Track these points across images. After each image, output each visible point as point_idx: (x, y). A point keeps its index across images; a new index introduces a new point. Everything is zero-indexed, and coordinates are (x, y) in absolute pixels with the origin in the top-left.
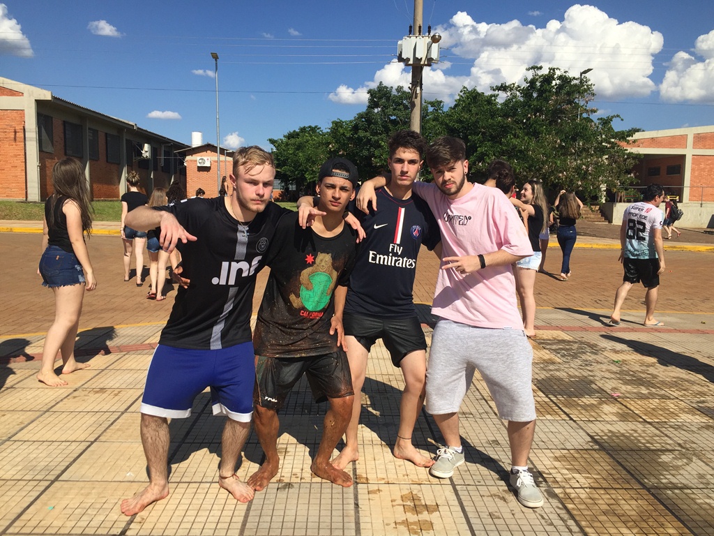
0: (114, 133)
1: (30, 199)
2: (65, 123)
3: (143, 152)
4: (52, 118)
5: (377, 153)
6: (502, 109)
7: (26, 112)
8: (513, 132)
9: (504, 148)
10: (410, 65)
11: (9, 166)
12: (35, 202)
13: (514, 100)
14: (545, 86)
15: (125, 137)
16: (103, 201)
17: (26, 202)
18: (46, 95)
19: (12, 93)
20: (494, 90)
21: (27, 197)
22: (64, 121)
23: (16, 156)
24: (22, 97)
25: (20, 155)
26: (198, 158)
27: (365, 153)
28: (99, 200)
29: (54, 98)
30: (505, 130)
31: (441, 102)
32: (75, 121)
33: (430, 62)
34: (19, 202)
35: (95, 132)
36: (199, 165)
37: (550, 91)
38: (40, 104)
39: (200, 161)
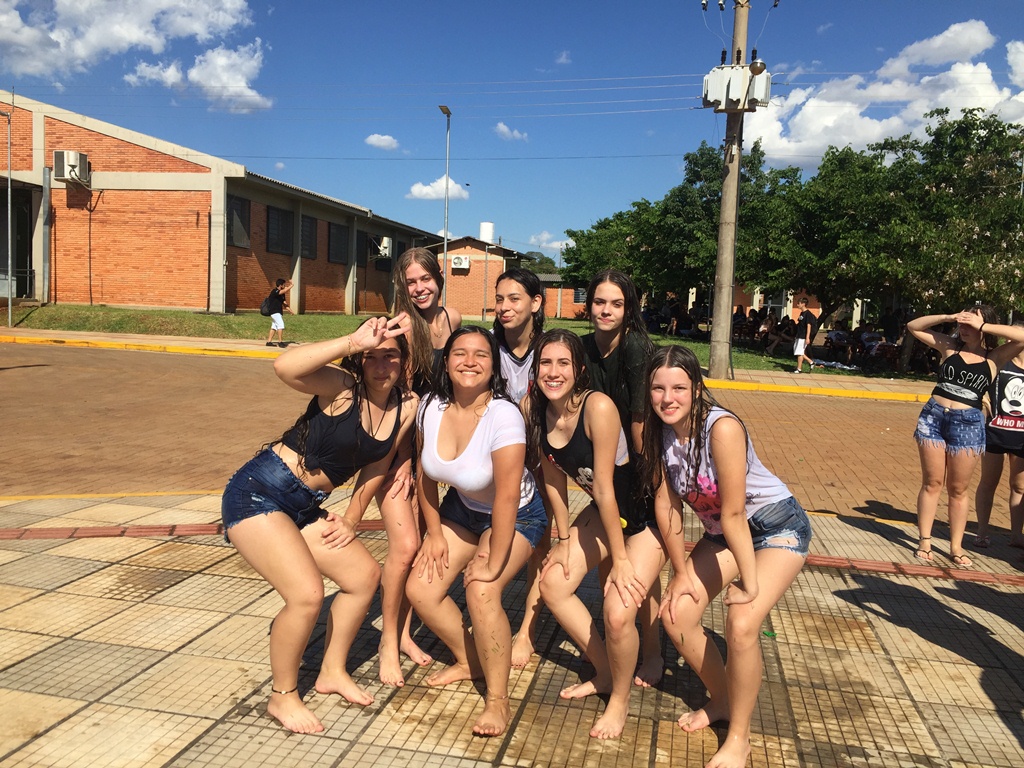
0: (342, 222)
1: (212, 309)
2: (269, 209)
3: (381, 248)
4: (250, 201)
5: (692, 249)
6: (885, 178)
7: (213, 193)
8: (902, 215)
9: (883, 240)
10: (721, 111)
11: (190, 265)
12: (218, 313)
13: (908, 163)
14: (957, 140)
15: (356, 227)
16: (319, 313)
17: (207, 312)
18: (238, 171)
19: (198, 168)
20: (873, 149)
21: (208, 306)
22: (268, 207)
23: (198, 252)
24: (209, 174)
25: (202, 251)
26: (453, 257)
27: (676, 248)
28: (313, 313)
29: (248, 174)
30: (887, 212)
31: (797, 170)
32: (283, 206)
33: (753, 105)
34: (197, 313)
35: (314, 221)
36: (454, 266)
37: (967, 147)
38: (231, 182)
39: (456, 261)
